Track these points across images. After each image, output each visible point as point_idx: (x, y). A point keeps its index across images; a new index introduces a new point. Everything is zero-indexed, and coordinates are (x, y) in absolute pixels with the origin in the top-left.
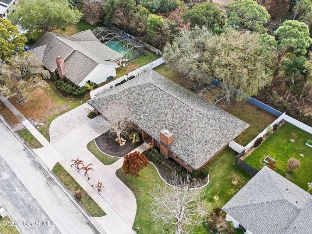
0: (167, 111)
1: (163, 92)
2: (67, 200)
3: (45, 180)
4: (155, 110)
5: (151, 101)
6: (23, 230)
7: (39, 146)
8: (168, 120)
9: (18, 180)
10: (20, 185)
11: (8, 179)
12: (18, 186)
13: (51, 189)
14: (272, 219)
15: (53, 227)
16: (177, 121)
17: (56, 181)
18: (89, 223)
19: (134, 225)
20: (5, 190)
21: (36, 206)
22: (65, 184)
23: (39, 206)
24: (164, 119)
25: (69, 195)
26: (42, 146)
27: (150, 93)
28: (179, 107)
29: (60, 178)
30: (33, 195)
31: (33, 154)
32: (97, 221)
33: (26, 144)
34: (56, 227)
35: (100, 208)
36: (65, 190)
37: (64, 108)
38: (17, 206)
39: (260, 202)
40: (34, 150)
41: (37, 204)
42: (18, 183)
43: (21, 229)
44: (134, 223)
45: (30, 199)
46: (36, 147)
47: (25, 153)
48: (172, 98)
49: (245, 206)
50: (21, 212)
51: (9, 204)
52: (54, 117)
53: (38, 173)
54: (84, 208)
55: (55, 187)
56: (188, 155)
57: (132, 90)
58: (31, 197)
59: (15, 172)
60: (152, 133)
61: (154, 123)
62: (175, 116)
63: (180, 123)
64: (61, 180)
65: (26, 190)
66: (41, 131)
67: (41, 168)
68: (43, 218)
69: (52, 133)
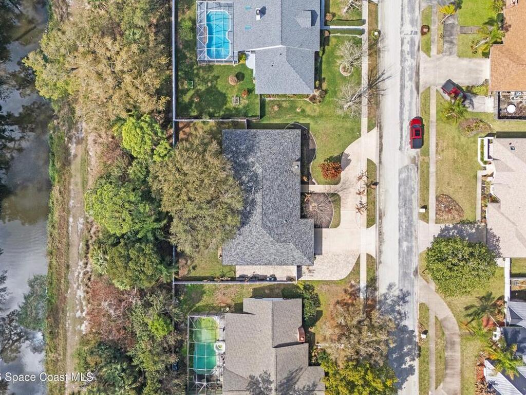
0: (275, 187)
1: (264, 206)
2: (381, 190)
3: (384, 219)
4: (281, 198)
5: (277, 209)
6: (416, 190)
7: (369, 257)
8: (282, 180)
9: (400, 234)
10: (401, 228)
11: (406, 241)
12: (403, 228)
13: (385, 208)
14: (301, 62)
15: (401, 177)
16: (278, 172)
17: (378, 212)
18: (380, 162)
19: (358, 138)
20: (411, 232)
21: (401, 201)
22: (374, 203)
23: (399, 200)
24: (283, 185)
25: (378, 193)
26: (367, 254)
27: (271, 217)
28: (267, 180)
29: (374, 212)
30: (398, 212)
31: (378, 252)
32: (375, 160)
33: (376, 269)
34: (399, 176)
35: (368, 166)
36: (378, 199)
37: (325, 287)
38: (411, 213)
39: (296, 74)
40: (374, 256)
41: (400, 202)
42: (401, 232)
43: (417, 192)
44: (357, 138)
45: (401, 211)
46: (372, 257)
47: (382, 260)
48: (263, 193)
49: (304, 81)
50: (411, 204)
51: (414, 218)
52: (339, 283)
53: (384, 230)
54: (375, 175)
55: (381, 208)
56: (295, 143)
57: (277, 237)
58: (400, 212)
59: (398, 244)
60: (297, 184)
61: (290, 190)
62: (275, 177)
63: (278, 168)
64: (374, 209)
65: (400, 220)
66: (359, 273)
67: (380, 234)
68: (402, 188)
69: (352, 263)
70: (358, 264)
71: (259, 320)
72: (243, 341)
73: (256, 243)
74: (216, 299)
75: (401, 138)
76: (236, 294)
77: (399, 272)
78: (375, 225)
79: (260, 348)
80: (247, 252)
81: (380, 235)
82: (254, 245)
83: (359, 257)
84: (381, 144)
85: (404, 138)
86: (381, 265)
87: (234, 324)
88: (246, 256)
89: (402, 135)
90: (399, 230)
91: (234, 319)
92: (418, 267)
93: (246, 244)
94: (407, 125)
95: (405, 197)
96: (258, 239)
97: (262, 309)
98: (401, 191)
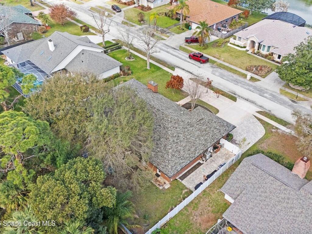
7: (259, 112)
9: (256, 93)
11: (264, 93)
12: (253, 90)
13: (230, 89)
15: (217, 75)
17: (229, 93)
18: (197, 76)
20: (260, 89)
26: (257, 112)
29: (227, 94)
31: (260, 107)
33: (273, 115)
34: (215, 75)
35: (194, 81)
40: (261, 110)
41: (233, 83)
43: (234, 75)
45: (239, 85)
47: (268, 109)
50: (240, 80)
52: (267, 137)
53: (246, 97)
55: (228, 91)
59: (263, 97)
65: (245, 88)
69: (257, 121)
70: (259, 119)
71: (256, 186)
72: (271, 221)
73: (179, 133)
74: (198, 225)
75: (194, 64)
76: (211, 205)
77: (286, 107)
78: (237, 98)
79: (291, 208)
80: (179, 148)
81: (247, 100)
82: (178, 136)
83: (255, 116)
84: (187, 71)
85: (195, 64)
86: (271, 111)
87: (241, 216)
88: (182, 152)
89: (192, 63)
90: (253, 92)
91: (235, 212)
92: (290, 99)
93: (171, 140)
94: (189, 60)
95: (232, 80)
96: (176, 128)
97: (246, 175)
98: (226, 79)
